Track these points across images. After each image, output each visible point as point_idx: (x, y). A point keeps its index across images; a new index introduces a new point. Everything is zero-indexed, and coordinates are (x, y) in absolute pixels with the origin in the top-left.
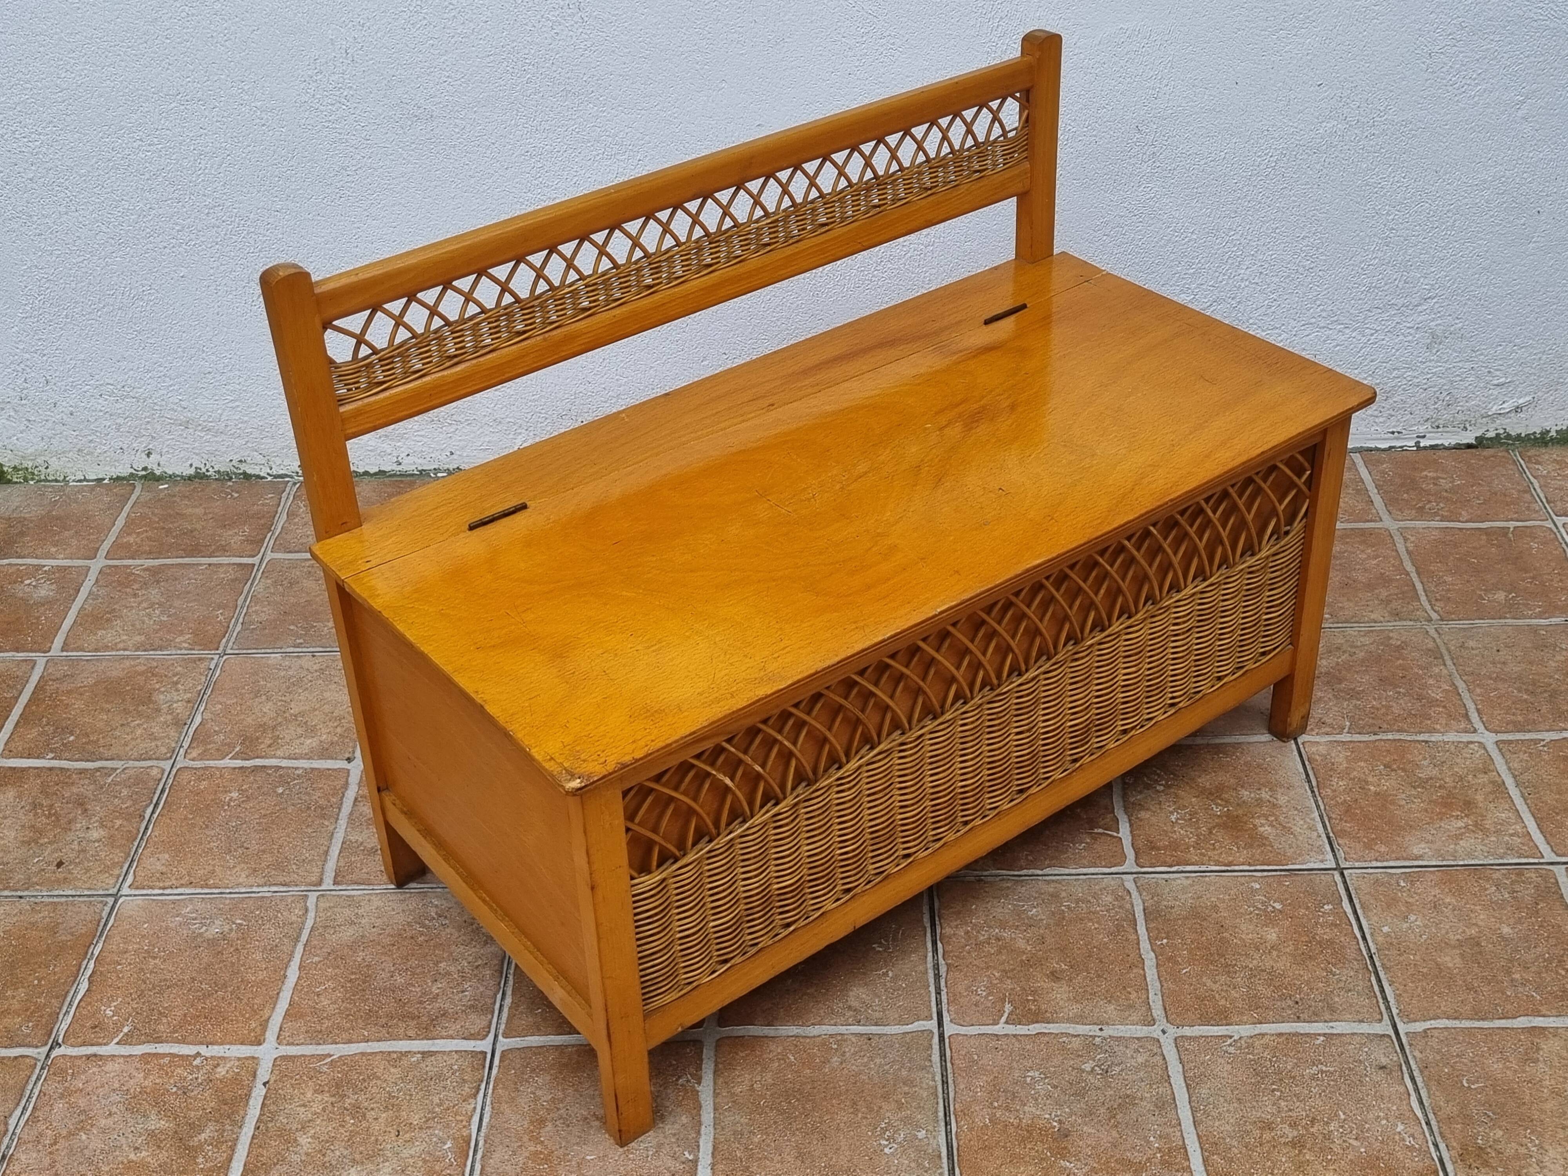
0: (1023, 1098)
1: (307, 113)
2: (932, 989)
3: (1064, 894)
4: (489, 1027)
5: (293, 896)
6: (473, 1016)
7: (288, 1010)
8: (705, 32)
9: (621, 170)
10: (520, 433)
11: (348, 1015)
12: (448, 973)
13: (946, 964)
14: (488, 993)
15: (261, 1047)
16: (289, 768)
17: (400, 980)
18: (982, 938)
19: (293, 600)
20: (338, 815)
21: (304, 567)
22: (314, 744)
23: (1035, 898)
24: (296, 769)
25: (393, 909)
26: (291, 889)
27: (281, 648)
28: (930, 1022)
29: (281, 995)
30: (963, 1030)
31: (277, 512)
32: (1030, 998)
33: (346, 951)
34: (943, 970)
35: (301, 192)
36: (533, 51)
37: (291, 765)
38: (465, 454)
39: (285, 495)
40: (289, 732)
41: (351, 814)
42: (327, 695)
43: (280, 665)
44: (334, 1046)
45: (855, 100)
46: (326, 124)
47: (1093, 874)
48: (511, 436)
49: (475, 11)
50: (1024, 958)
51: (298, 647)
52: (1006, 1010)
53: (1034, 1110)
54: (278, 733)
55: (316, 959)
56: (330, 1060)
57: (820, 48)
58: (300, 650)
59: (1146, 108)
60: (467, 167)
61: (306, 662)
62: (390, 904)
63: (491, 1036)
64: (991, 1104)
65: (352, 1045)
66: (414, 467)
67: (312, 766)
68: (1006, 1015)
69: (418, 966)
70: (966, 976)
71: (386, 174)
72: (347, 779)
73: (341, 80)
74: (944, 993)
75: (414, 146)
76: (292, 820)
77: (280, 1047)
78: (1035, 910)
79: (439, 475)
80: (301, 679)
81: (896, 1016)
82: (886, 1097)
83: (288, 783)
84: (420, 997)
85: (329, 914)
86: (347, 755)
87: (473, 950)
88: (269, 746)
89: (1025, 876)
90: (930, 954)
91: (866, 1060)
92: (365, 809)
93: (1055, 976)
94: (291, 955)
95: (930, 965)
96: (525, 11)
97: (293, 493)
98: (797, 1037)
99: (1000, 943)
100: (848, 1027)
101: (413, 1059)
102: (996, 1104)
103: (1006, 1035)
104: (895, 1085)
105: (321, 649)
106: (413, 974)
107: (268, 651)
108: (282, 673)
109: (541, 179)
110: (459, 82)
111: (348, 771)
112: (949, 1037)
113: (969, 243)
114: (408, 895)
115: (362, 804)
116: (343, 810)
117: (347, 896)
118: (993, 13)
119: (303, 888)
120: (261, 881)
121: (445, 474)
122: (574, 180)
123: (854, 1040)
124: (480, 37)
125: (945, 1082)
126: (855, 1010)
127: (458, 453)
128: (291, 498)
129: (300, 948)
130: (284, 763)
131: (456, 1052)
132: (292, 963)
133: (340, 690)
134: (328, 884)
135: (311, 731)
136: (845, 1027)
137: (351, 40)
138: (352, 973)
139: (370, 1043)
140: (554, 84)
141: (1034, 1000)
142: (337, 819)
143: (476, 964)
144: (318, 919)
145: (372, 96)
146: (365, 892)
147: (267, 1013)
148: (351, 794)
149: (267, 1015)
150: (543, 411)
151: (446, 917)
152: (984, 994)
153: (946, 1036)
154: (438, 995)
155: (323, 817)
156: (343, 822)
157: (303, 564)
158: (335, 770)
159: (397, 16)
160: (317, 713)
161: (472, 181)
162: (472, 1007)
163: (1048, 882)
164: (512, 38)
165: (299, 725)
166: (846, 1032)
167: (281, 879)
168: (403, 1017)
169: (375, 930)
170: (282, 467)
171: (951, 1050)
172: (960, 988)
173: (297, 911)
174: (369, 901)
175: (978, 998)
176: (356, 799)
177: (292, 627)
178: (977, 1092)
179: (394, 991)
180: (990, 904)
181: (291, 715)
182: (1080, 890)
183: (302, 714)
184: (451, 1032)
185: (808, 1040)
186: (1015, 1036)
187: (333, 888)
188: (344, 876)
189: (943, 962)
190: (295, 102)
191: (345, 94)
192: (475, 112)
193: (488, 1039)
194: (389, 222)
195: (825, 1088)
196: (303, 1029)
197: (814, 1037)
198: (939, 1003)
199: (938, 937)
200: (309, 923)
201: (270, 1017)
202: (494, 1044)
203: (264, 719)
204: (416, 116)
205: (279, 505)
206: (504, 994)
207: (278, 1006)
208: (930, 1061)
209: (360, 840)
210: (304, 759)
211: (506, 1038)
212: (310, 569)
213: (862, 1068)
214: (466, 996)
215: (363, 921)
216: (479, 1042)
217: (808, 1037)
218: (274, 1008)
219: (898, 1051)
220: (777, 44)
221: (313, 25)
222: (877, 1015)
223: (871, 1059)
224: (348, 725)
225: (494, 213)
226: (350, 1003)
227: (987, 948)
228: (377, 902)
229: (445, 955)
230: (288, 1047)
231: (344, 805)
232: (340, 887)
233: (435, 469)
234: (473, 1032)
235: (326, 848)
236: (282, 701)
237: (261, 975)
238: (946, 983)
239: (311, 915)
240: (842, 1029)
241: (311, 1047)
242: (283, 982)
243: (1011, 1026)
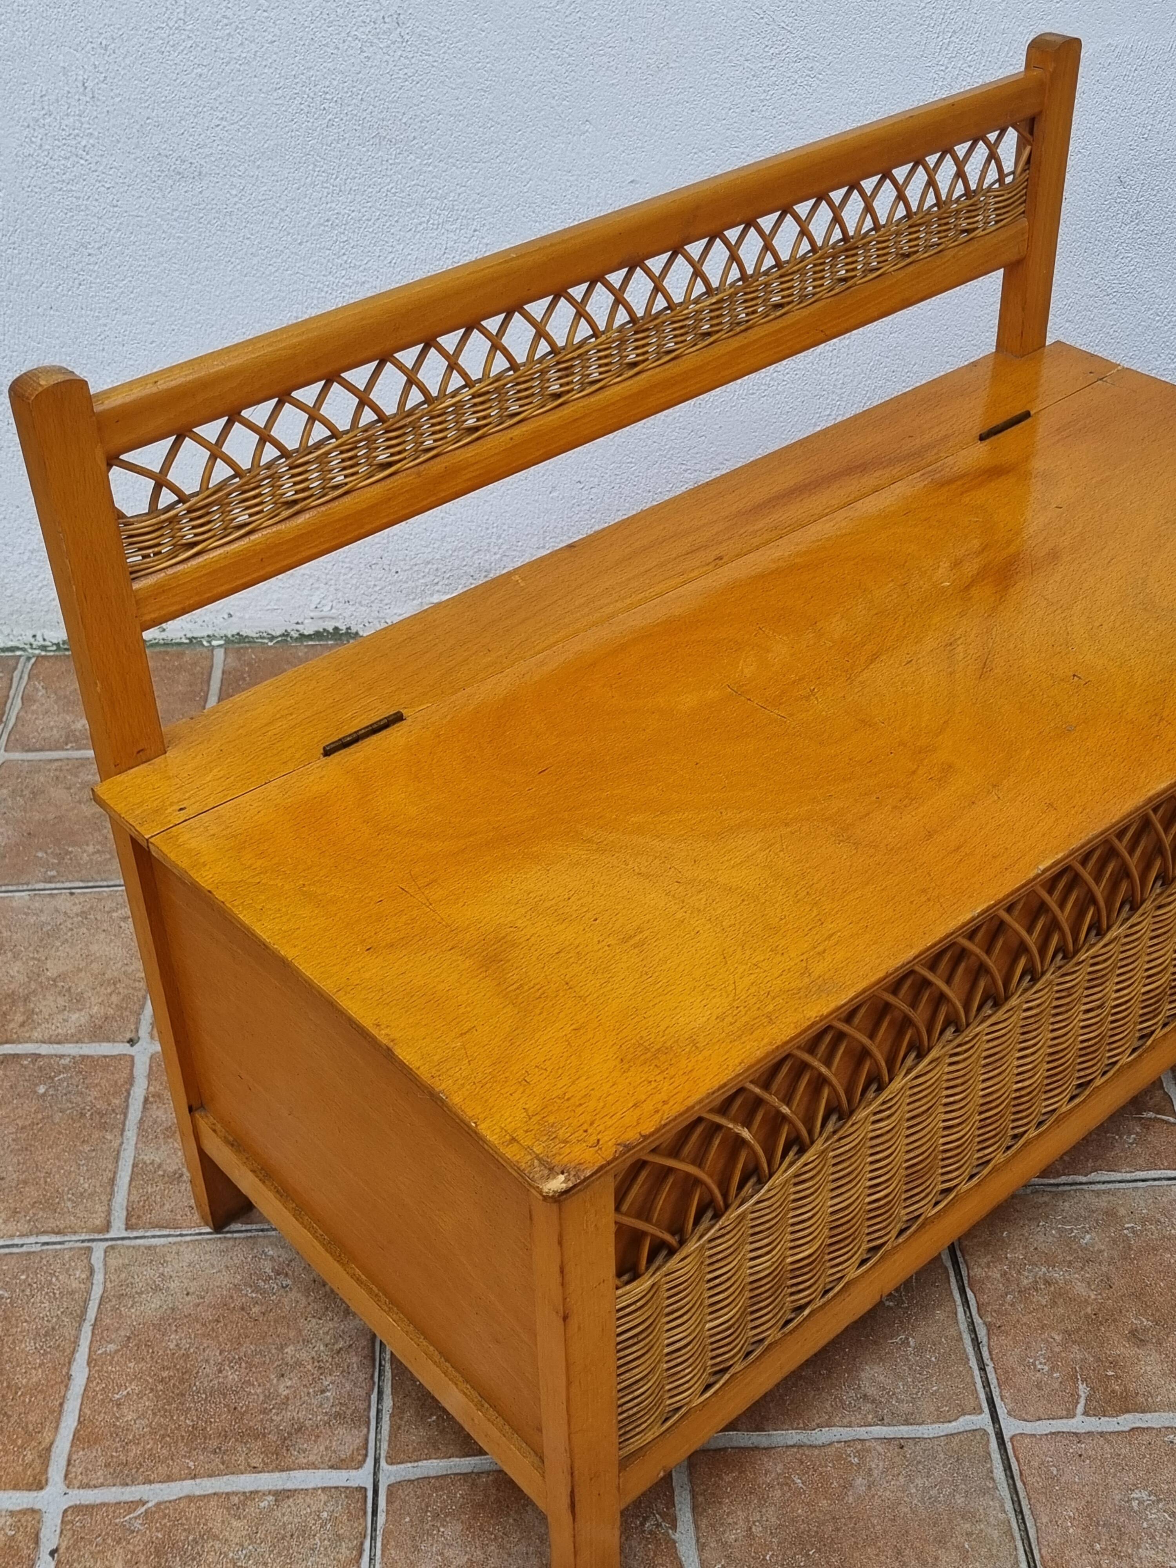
0: (1134, 1536)
1: (33, 170)
2: (973, 1363)
3: (1122, 1211)
4: (366, 1447)
5: (71, 1249)
6: (341, 1431)
7: (76, 1431)
8: (565, 55)
9: (450, 244)
10: (318, 588)
11: (163, 1437)
12: (299, 1364)
13: (985, 1323)
14: (358, 1392)
15: (42, 1493)
16: (50, 1056)
17: (232, 1376)
18: (1026, 1282)
19: (37, 816)
20: (124, 1124)
21: (49, 770)
22: (83, 1021)
23: (1085, 1218)
24: (61, 1056)
25: (213, 1266)
26: (66, 1238)
27: (27, 884)
28: (980, 1417)
29: (65, 1406)
30: (1029, 1428)
31: (8, 697)
32: (1110, 1373)
33: (151, 1334)
34: (982, 1333)
35: (27, 277)
36: (335, 83)
37: (53, 1052)
38: (247, 616)
39: (16, 674)
40: (46, 1004)
41: (141, 1121)
42: (94, 948)
43: (29, 908)
44: (147, 1487)
45: (758, 145)
46: (59, 186)
47: (1155, 1180)
48: (306, 592)
49: (257, 27)
50: (1089, 1310)
51: (50, 882)
52: (1081, 1393)
53: (1151, 1553)
54: (32, 1005)
55: (112, 1347)
56: (143, 1509)
57: (716, 75)
58: (53, 886)
59: (1132, 152)
60: (248, 242)
61: (64, 903)
62: (208, 1257)
63: (370, 1461)
64: (1092, 1546)
65: (172, 1484)
66: (181, 634)
67: (82, 1052)
68: (1082, 1401)
69: (255, 1353)
70: (1016, 1342)
71: (140, 252)
72: (132, 1070)
73: (78, 124)
74: (990, 1369)
75: (176, 214)
76: (60, 1133)
77: (70, 1491)
78: (1088, 1236)
79: (214, 643)
80: (58, 927)
81: (932, 1409)
82: (941, 1541)
83: (52, 1078)
84: (264, 1402)
85: (123, 1276)
86: (128, 1036)
87: (331, 1324)
88: (22, 1025)
89: (1064, 1184)
90: (960, 1310)
91: (902, 1479)
92: (160, 1113)
93: (1137, 1337)
94: (76, 1342)
95: (963, 1326)
96: (324, 26)
97: (27, 671)
98: (800, 1446)
99: (1052, 1289)
100: (869, 1429)
101: (262, 1505)
102: (1098, 1547)
103: (1090, 1433)
104: (950, 1521)
105: (81, 884)
106: (250, 1366)
107: (11, 888)
108: (32, 920)
109: (345, 258)
110: (236, 126)
111: (132, 1058)
112: (1012, 1439)
113: (896, 335)
114: (231, 1243)
115: (155, 1107)
116: (130, 1116)
117: (149, 1248)
118: (944, 25)
119: (83, 1237)
120: (24, 1227)
121: (222, 642)
122: (390, 258)
123: (879, 1448)
124: (264, 63)
125: (1019, 1512)
126: (873, 1402)
127: (238, 614)
128: (26, 677)
129: (87, 1329)
130: (45, 1049)
131: (324, 1489)
132: (77, 1355)
133: (111, 941)
134: (118, 1229)
135: (78, 1001)
136: (864, 1428)
137: (91, 68)
138: (164, 1368)
139: (198, 1481)
140: (363, 127)
141: (1117, 1377)
142: (123, 1130)
143: (336, 1347)
144: (109, 1285)
145: (119, 146)
146: (170, 1239)
147: (47, 1436)
148: (139, 1091)
149: (47, 1440)
150: (347, 560)
151: (287, 1275)
152: (1046, 1368)
153: (1007, 1438)
154: (287, 1398)
155: (103, 1127)
156: (131, 1134)
157: (48, 767)
158: (114, 1057)
159: (152, 35)
160: (82, 974)
161: (255, 261)
162: (337, 1415)
163: (1098, 1193)
164: (307, 65)
165: (59, 993)
166: (865, 1437)
167: (51, 1224)
168: (241, 1437)
169: (188, 1299)
170: (11, 637)
171: (1018, 1461)
172: (1012, 1360)
173: (78, 1273)
174: (178, 1253)
175: (1038, 1375)
176: (146, 1100)
177: (40, 854)
178: (1067, 1528)
179: (225, 1395)
180: (1027, 1229)
181: (48, 979)
182: (1142, 1204)
183: (62, 976)
184: (312, 1458)
185: (816, 1452)
186: (1102, 1434)
187: (125, 1234)
188: (139, 1217)
189: (980, 1321)
190: (16, 155)
191: (83, 143)
192: (258, 167)
193: (366, 1465)
194: (145, 317)
195: (853, 1529)
196: (101, 1461)
197: (824, 1446)
198: (986, 1384)
199: (966, 1282)
200: (97, 1292)
201: (52, 1444)
202: (375, 1473)
203: (12, 986)
204: (179, 173)
205: (10, 687)
206: (380, 1393)
207: (62, 1425)
208: (992, 1479)
209: (157, 1160)
210: (70, 1043)
211: (392, 1464)
212: (57, 773)
213: (899, 1494)
214: (327, 1398)
215: (172, 1285)
216: (353, 1473)
217: (816, 1447)
218: (57, 1428)
219: (945, 1465)
220: (660, 70)
221: (37, 48)
222: (905, 1407)
223: (910, 1479)
224: (126, 992)
225: (284, 304)
226: (164, 1416)
227: (1036, 1298)
228: (188, 1256)
229: (292, 1334)
230: (82, 1491)
231: (131, 1110)
232: (135, 1234)
233: (208, 636)
234: (343, 1457)
235: (110, 1175)
236: (34, 958)
237: (37, 1376)
238: (990, 1353)
239: (99, 1277)
240: (861, 1432)
241: (114, 1489)
242: (66, 1386)
243: (1093, 1419)
